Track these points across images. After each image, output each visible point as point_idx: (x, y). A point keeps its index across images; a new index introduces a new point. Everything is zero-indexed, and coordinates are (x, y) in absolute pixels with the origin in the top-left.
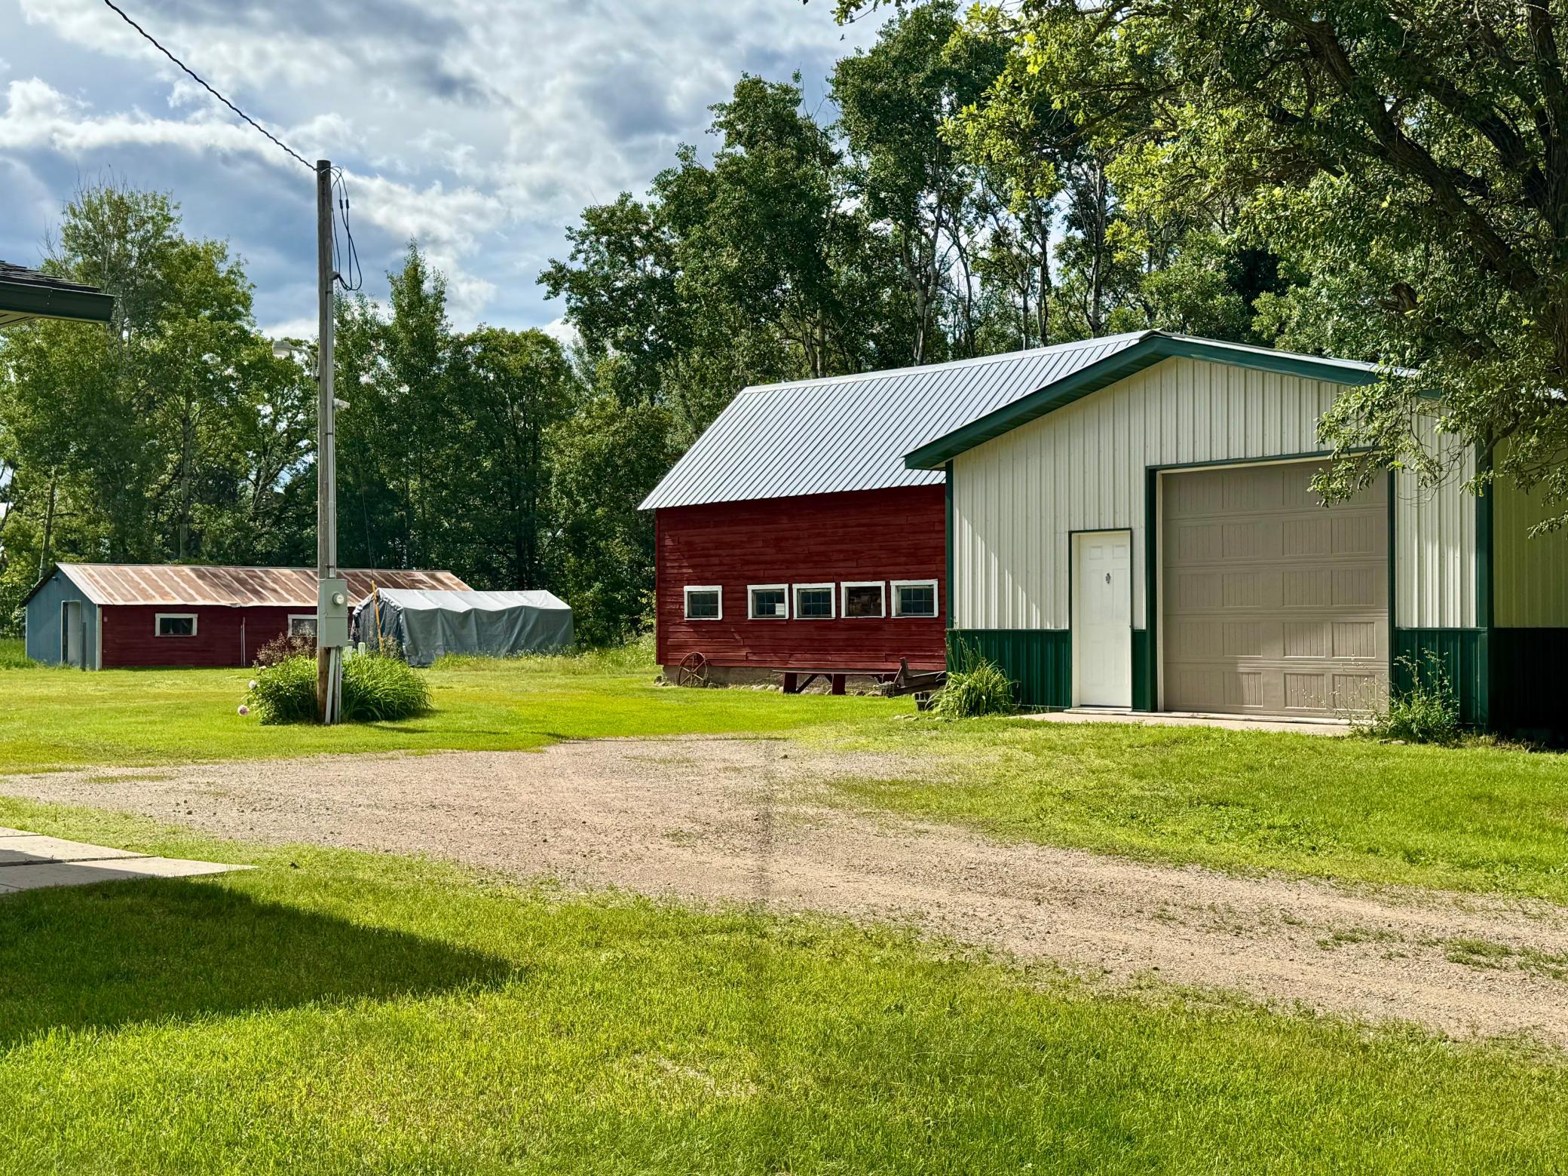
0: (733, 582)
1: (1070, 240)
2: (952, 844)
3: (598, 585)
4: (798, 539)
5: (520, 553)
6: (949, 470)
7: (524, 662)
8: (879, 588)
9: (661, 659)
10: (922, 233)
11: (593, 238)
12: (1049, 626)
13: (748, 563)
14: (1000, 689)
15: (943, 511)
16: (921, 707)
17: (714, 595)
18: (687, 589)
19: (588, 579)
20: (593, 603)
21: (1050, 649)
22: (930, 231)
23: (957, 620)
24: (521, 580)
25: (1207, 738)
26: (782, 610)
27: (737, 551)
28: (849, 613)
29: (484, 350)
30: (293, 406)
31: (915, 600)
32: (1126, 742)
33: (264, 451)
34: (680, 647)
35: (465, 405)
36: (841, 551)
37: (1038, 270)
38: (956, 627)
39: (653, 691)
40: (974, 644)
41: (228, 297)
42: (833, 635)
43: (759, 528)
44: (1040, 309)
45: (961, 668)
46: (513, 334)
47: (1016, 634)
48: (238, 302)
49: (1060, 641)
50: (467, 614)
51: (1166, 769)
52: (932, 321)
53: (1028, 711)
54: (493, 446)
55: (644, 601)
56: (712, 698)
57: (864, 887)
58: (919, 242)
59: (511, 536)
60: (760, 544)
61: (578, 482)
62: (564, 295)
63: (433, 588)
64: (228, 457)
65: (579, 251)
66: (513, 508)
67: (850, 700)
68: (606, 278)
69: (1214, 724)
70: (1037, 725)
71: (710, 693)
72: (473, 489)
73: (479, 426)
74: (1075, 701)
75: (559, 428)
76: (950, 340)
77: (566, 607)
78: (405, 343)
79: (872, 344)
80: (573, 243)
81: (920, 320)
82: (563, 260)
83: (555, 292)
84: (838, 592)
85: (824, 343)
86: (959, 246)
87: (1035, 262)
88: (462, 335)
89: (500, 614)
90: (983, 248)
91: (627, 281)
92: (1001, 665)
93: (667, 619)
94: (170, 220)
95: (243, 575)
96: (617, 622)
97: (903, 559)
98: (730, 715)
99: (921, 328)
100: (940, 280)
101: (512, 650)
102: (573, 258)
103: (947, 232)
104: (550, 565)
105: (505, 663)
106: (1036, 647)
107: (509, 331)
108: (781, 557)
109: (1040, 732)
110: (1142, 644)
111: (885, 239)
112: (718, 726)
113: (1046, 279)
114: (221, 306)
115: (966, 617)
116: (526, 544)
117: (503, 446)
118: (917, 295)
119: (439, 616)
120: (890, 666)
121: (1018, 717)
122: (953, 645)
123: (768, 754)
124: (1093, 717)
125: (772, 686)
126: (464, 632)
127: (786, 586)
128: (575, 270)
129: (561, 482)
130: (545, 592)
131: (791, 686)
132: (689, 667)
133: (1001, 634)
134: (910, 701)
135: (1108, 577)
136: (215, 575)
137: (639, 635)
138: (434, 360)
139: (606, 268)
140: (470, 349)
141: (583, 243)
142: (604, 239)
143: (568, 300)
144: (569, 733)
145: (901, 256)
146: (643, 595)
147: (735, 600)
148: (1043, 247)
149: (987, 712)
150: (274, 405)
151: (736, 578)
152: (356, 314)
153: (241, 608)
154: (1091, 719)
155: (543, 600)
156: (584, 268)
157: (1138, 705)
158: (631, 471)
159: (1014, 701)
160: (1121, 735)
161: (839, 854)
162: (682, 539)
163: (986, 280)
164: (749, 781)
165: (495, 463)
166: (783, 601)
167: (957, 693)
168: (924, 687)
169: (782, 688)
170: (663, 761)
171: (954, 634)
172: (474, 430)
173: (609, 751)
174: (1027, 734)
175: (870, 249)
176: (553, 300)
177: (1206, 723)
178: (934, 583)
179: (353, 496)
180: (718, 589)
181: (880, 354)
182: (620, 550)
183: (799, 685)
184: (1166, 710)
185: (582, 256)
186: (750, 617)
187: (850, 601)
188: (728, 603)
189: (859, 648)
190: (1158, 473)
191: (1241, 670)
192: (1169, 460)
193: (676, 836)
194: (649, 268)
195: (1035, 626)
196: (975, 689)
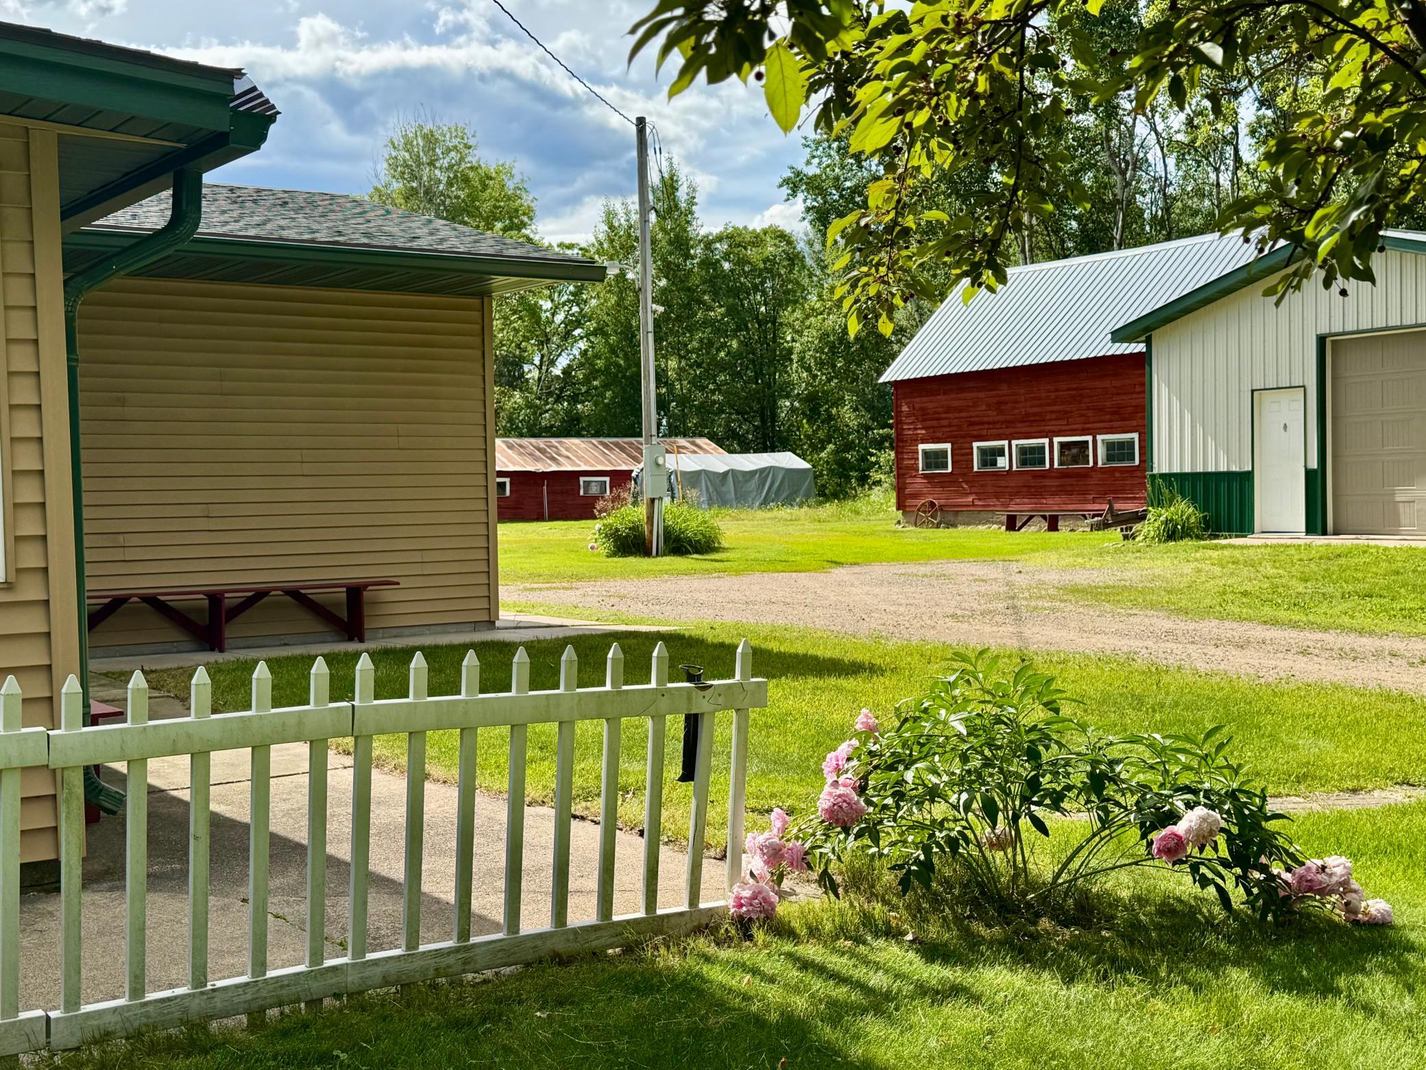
0: (961, 440)
1: (1259, 120)
2: (1154, 620)
3: (831, 447)
4: (1016, 402)
5: (763, 421)
6: (1148, 342)
7: (775, 513)
8: (1087, 442)
9: (900, 506)
10: (1121, 122)
11: (826, 144)
12: (1234, 468)
13: (972, 424)
14: (1193, 520)
15: (1144, 375)
16: (1126, 537)
17: (945, 452)
18: (921, 447)
19: (821, 441)
20: (828, 463)
21: (1235, 486)
22: (1129, 119)
23: (1155, 465)
24: (764, 443)
25: (1365, 552)
26: (1002, 462)
27: (963, 414)
28: (1061, 463)
29: (730, 246)
30: (569, 301)
31: (1118, 451)
32: (1297, 557)
33: (545, 340)
34: (915, 496)
35: (716, 295)
36: (1052, 412)
37: (1229, 150)
38: (1155, 471)
39: (895, 532)
40: (1171, 484)
41: (516, 211)
42: (1047, 482)
43: (982, 395)
44: (1233, 185)
45: (1160, 504)
46: (754, 230)
47: (1206, 475)
48: (524, 214)
49: (1244, 481)
50: (726, 474)
51: (1327, 575)
52: (1131, 201)
53: (1216, 537)
54: (739, 329)
55: (873, 459)
56: (944, 536)
57: (1093, 640)
58: (1118, 129)
59: (756, 406)
60: (984, 407)
61: (815, 358)
62: (801, 196)
63: (695, 452)
64: (518, 346)
65: (814, 157)
66: (757, 383)
67: (1063, 534)
68: (837, 178)
69: (1372, 543)
70: (1223, 547)
71: (942, 533)
72: (722, 367)
73: (728, 313)
74: (1257, 528)
75: (794, 311)
76: (1147, 215)
77: (807, 466)
78: (664, 243)
79: (1074, 224)
80: (808, 150)
81: (1120, 202)
82: (800, 166)
83: (794, 193)
84: (1051, 447)
85: (1032, 226)
86: (1157, 133)
87: (1227, 142)
88: (711, 234)
89: (753, 473)
90: (1178, 132)
91: (855, 181)
92: (1194, 500)
93: (902, 472)
94: (470, 147)
95: (542, 446)
96: (848, 478)
97: (1108, 417)
98: (965, 547)
99: (1121, 209)
100: (1139, 164)
101: (765, 503)
102: (808, 163)
103: (1144, 119)
104: (789, 430)
105: (760, 514)
106: (1223, 487)
107: (751, 229)
108: (1001, 418)
109: (1226, 553)
110: (1314, 481)
111: (1088, 129)
112: (957, 554)
113: (1238, 159)
114: (511, 219)
115: (1164, 462)
116: (768, 413)
117: (747, 329)
118: (1116, 179)
119: (703, 476)
120: (1097, 507)
121: (1208, 542)
122: (1153, 485)
123: (1005, 570)
124: (1273, 540)
125: (995, 526)
126: (724, 489)
127: (1006, 443)
128: (810, 174)
129: (801, 359)
130: (789, 454)
131: (1011, 525)
132: (924, 512)
133: (1194, 476)
134: (1116, 534)
135: (1285, 427)
136: (521, 446)
137: (870, 489)
138: (688, 256)
139: (837, 170)
140: (718, 245)
141: (817, 149)
142: (835, 145)
143: (805, 201)
144: (842, 560)
145: (1102, 144)
146: (872, 455)
147: (962, 456)
148: (1236, 128)
149: (1182, 538)
150: (552, 301)
151: (963, 437)
152: (622, 221)
153: (543, 473)
154: (1269, 542)
155: (788, 460)
156: (818, 172)
157: (1310, 530)
158: (862, 347)
159: (1205, 530)
160: (1293, 552)
161: (1072, 625)
162: (917, 406)
163: (1181, 159)
164: (995, 588)
165: (740, 342)
166: (1003, 455)
167: (1156, 524)
168: (1128, 521)
169: (1004, 528)
170: (925, 576)
171: (1153, 477)
172: (723, 316)
173: (877, 570)
174: (1215, 554)
175: (1073, 139)
176: (792, 200)
177: (1366, 542)
178: (1135, 436)
179: (624, 377)
180: (948, 446)
181: (1082, 231)
182: (848, 416)
183: (1018, 524)
184: (1335, 534)
185: (816, 161)
186: (975, 469)
187: (1061, 453)
188: (957, 458)
189: (1070, 493)
190: (1328, 340)
191: (1398, 499)
192: (1337, 328)
193: (953, 616)
194: (874, 168)
195: (1223, 468)
196: (1172, 520)
